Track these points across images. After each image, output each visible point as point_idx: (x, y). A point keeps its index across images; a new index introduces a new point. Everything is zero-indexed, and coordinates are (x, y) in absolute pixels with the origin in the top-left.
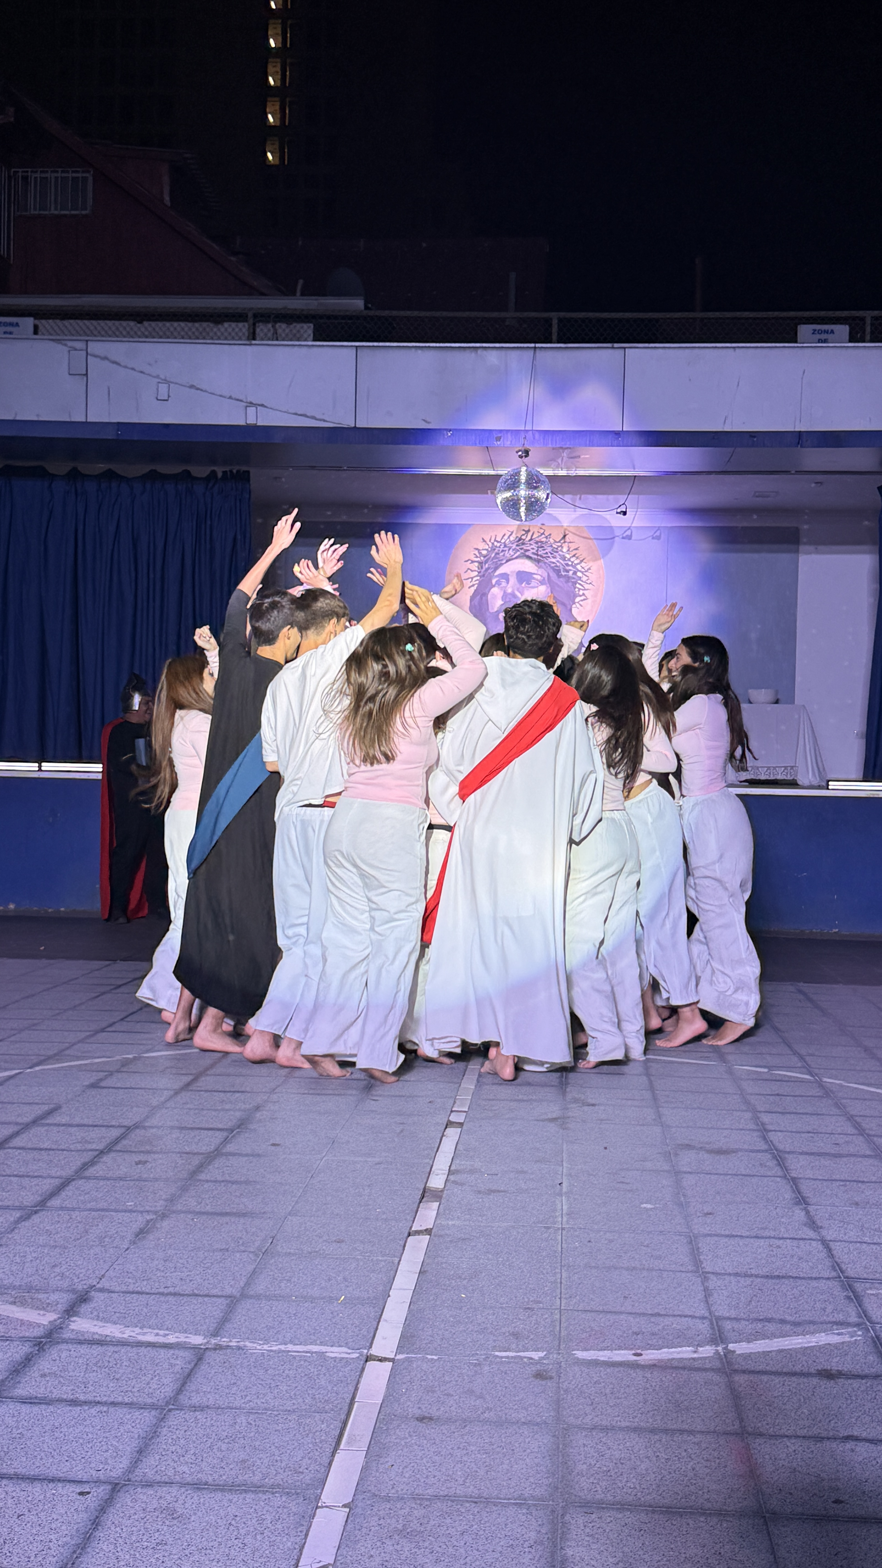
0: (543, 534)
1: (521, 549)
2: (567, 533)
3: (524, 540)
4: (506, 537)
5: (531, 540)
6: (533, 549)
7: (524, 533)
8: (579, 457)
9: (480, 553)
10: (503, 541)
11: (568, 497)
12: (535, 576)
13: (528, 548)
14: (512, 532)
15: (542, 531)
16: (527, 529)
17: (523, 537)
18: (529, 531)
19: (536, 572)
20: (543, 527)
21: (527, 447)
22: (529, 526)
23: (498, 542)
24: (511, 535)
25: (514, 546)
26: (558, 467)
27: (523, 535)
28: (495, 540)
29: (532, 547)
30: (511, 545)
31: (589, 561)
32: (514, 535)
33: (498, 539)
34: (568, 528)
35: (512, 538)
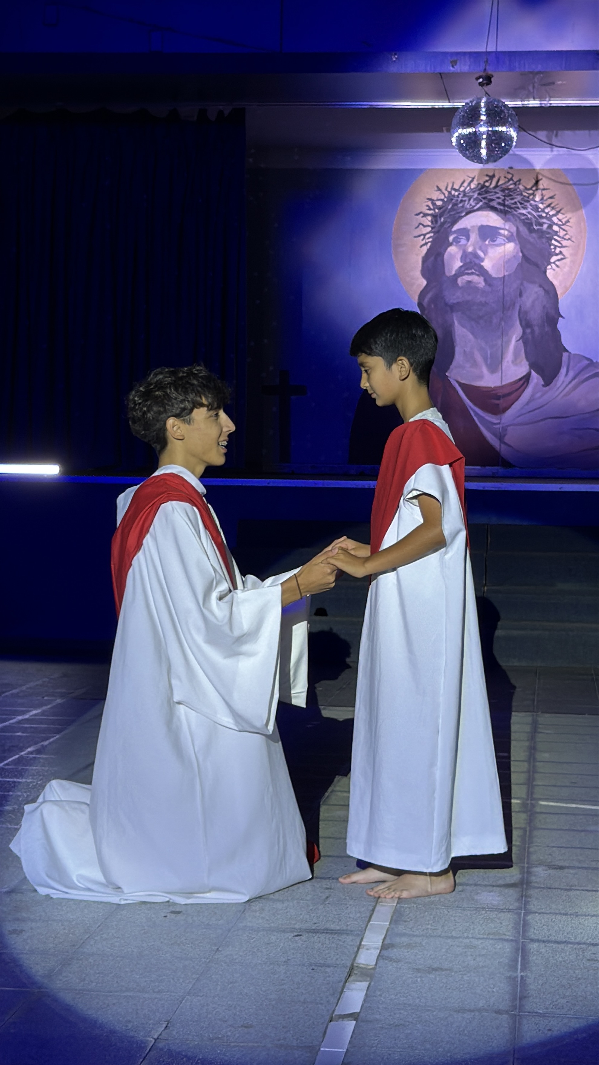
0: (511, 179)
1: (484, 198)
2: (540, 177)
3: (488, 187)
4: (465, 184)
5: (496, 186)
6: (498, 198)
7: (487, 178)
8: (554, 83)
9: (434, 204)
10: (462, 189)
11: (542, 134)
12: (502, 232)
13: (492, 197)
14: (473, 179)
15: (509, 176)
16: (491, 174)
17: (487, 184)
18: (494, 176)
19: (503, 226)
20: (510, 171)
21: (490, 72)
22: (494, 170)
23: (456, 190)
24: (472, 181)
25: (476, 195)
26: (527, 97)
27: (487, 181)
28: (453, 189)
29: (498, 195)
30: (471, 194)
31: (566, 212)
32: (475, 182)
33: (456, 187)
34: (542, 172)
35: (473, 186)
